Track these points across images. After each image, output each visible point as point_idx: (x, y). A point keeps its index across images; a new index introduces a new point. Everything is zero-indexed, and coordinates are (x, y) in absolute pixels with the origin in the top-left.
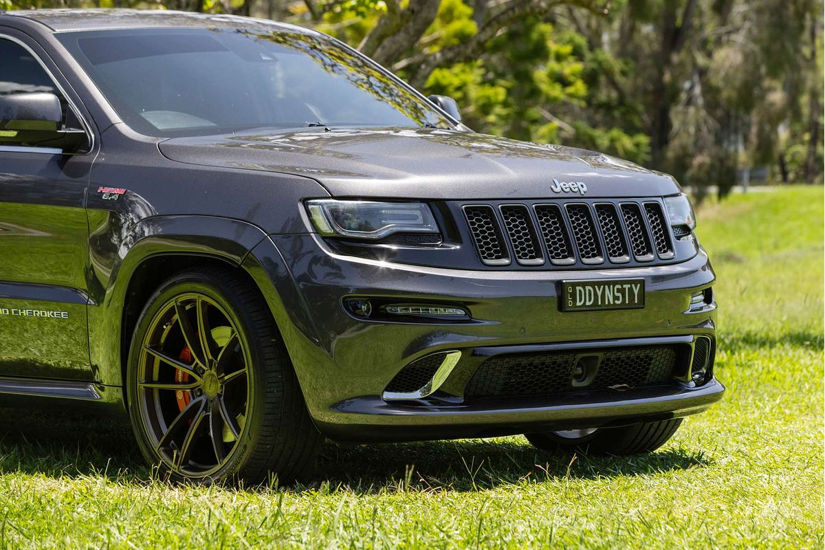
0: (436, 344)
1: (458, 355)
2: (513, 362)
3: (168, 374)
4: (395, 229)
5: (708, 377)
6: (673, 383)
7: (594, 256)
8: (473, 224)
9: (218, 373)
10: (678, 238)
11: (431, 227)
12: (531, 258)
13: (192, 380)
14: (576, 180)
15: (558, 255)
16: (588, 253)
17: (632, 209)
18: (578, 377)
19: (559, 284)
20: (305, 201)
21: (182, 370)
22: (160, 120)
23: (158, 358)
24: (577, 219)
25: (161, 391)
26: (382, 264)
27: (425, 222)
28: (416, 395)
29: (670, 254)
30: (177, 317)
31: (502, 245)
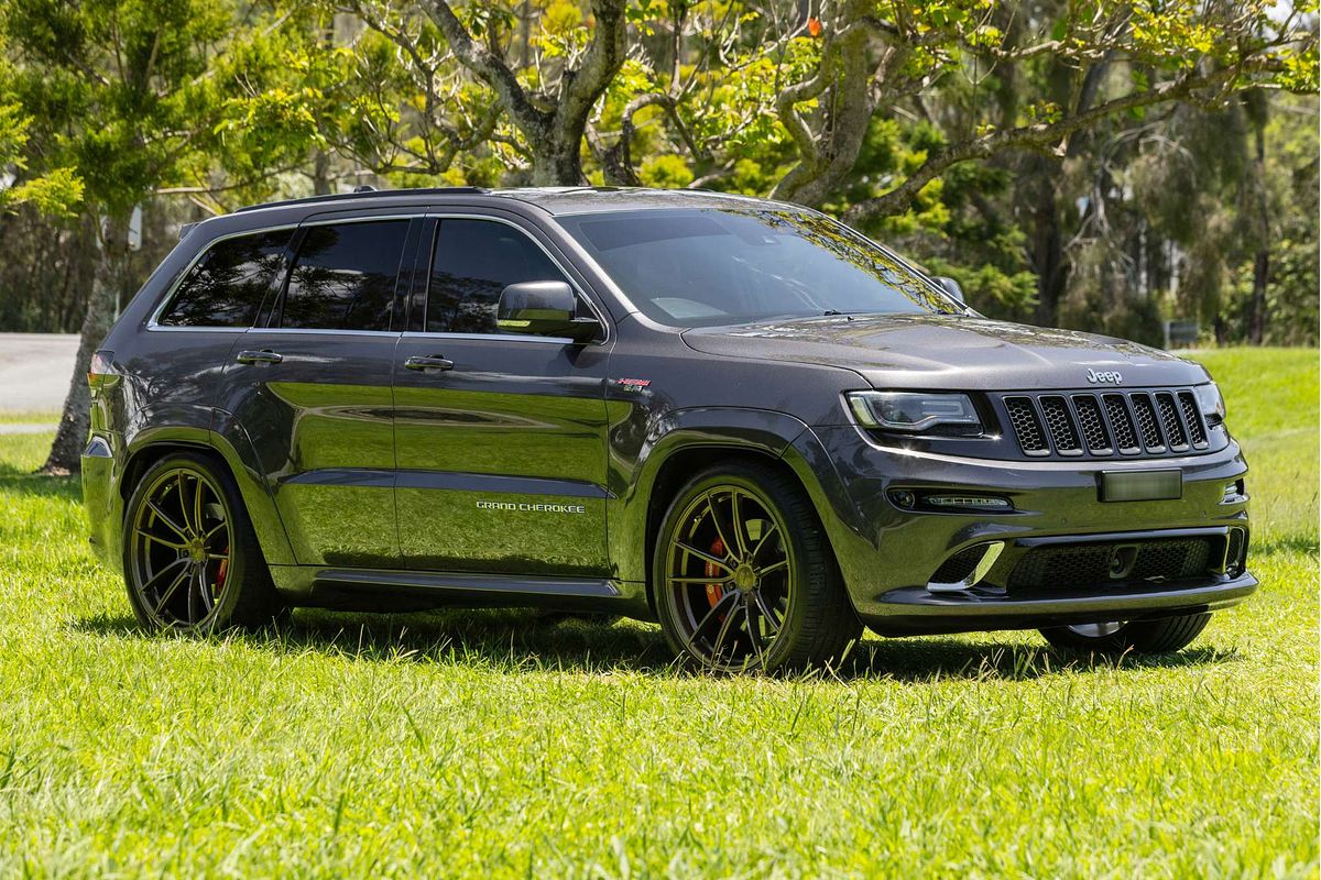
0: (979, 535)
1: (1001, 545)
2: (1053, 553)
3: (697, 567)
4: (936, 421)
5: (1240, 570)
6: (1207, 576)
7: (1131, 446)
8: (1013, 415)
9: (754, 566)
10: (1211, 428)
11: (973, 418)
12: (1070, 448)
13: (723, 573)
14: (1110, 369)
15: (1096, 445)
16: (1125, 443)
17: (1166, 399)
18: (1115, 569)
19: (1099, 475)
20: (846, 393)
21: (712, 563)
22: (678, 308)
23: (687, 551)
24: (1113, 409)
25: (689, 585)
26: (907, 452)
27: (966, 414)
28: (960, 586)
29: (1204, 444)
30: (709, 508)
31: (1042, 435)
